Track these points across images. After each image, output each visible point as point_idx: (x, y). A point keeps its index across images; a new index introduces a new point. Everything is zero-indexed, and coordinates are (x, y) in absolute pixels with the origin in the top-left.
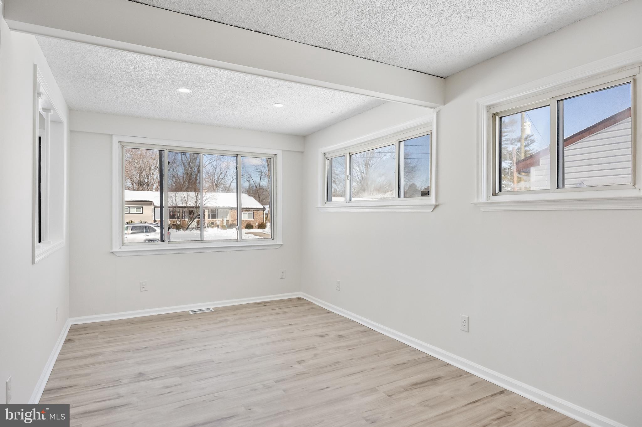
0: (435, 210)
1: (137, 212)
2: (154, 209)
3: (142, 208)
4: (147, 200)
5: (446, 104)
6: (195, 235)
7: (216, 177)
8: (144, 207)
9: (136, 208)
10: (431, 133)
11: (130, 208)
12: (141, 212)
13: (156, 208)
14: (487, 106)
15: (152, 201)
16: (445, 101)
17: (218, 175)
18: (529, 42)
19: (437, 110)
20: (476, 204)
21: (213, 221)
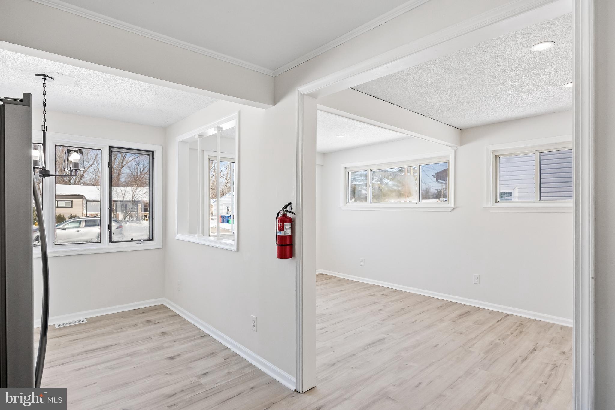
0: (452, 211)
1: (66, 205)
2: (86, 203)
3: (72, 201)
4: (77, 194)
5: (462, 145)
6: (133, 227)
7: (139, 171)
8: (74, 200)
9: (65, 202)
10: (449, 162)
11: (59, 202)
12: (71, 206)
13: (88, 202)
14: (492, 150)
15: (83, 195)
16: (461, 144)
17: (141, 170)
18: (522, 119)
19: (455, 148)
20: (485, 208)
21: (145, 214)
